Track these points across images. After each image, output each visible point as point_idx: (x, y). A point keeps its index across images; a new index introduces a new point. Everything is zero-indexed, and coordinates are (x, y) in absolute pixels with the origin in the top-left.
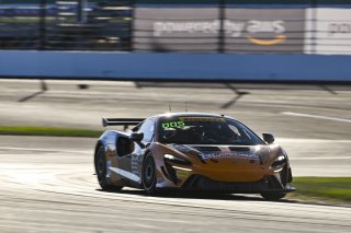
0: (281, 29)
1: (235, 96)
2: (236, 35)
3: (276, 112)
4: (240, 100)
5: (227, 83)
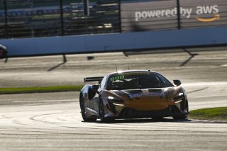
0: (217, 11)
1: (189, 56)
2: (188, 17)
3: (219, 65)
4: (193, 59)
5: (184, 48)
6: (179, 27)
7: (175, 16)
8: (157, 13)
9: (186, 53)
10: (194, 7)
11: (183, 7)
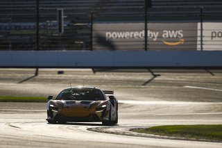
0: (182, 35)
2: (155, 40)
3: (181, 86)
4: (155, 79)
5: (149, 69)
6: (146, 49)
7: (143, 38)
8: (127, 34)
9: (150, 73)
10: (161, 31)
11: (151, 30)
